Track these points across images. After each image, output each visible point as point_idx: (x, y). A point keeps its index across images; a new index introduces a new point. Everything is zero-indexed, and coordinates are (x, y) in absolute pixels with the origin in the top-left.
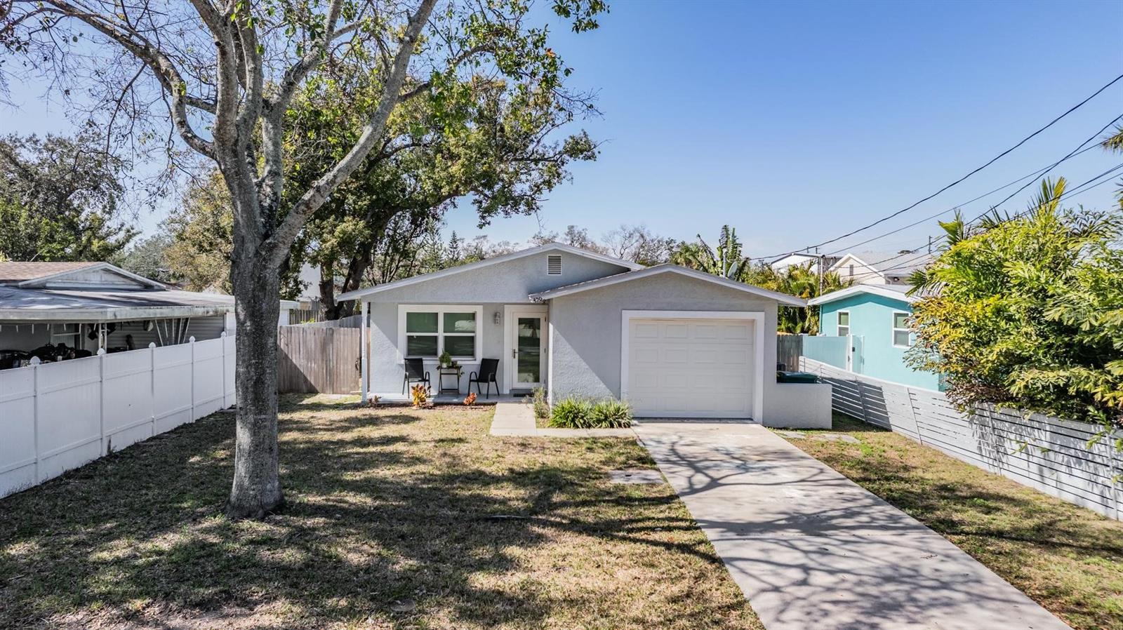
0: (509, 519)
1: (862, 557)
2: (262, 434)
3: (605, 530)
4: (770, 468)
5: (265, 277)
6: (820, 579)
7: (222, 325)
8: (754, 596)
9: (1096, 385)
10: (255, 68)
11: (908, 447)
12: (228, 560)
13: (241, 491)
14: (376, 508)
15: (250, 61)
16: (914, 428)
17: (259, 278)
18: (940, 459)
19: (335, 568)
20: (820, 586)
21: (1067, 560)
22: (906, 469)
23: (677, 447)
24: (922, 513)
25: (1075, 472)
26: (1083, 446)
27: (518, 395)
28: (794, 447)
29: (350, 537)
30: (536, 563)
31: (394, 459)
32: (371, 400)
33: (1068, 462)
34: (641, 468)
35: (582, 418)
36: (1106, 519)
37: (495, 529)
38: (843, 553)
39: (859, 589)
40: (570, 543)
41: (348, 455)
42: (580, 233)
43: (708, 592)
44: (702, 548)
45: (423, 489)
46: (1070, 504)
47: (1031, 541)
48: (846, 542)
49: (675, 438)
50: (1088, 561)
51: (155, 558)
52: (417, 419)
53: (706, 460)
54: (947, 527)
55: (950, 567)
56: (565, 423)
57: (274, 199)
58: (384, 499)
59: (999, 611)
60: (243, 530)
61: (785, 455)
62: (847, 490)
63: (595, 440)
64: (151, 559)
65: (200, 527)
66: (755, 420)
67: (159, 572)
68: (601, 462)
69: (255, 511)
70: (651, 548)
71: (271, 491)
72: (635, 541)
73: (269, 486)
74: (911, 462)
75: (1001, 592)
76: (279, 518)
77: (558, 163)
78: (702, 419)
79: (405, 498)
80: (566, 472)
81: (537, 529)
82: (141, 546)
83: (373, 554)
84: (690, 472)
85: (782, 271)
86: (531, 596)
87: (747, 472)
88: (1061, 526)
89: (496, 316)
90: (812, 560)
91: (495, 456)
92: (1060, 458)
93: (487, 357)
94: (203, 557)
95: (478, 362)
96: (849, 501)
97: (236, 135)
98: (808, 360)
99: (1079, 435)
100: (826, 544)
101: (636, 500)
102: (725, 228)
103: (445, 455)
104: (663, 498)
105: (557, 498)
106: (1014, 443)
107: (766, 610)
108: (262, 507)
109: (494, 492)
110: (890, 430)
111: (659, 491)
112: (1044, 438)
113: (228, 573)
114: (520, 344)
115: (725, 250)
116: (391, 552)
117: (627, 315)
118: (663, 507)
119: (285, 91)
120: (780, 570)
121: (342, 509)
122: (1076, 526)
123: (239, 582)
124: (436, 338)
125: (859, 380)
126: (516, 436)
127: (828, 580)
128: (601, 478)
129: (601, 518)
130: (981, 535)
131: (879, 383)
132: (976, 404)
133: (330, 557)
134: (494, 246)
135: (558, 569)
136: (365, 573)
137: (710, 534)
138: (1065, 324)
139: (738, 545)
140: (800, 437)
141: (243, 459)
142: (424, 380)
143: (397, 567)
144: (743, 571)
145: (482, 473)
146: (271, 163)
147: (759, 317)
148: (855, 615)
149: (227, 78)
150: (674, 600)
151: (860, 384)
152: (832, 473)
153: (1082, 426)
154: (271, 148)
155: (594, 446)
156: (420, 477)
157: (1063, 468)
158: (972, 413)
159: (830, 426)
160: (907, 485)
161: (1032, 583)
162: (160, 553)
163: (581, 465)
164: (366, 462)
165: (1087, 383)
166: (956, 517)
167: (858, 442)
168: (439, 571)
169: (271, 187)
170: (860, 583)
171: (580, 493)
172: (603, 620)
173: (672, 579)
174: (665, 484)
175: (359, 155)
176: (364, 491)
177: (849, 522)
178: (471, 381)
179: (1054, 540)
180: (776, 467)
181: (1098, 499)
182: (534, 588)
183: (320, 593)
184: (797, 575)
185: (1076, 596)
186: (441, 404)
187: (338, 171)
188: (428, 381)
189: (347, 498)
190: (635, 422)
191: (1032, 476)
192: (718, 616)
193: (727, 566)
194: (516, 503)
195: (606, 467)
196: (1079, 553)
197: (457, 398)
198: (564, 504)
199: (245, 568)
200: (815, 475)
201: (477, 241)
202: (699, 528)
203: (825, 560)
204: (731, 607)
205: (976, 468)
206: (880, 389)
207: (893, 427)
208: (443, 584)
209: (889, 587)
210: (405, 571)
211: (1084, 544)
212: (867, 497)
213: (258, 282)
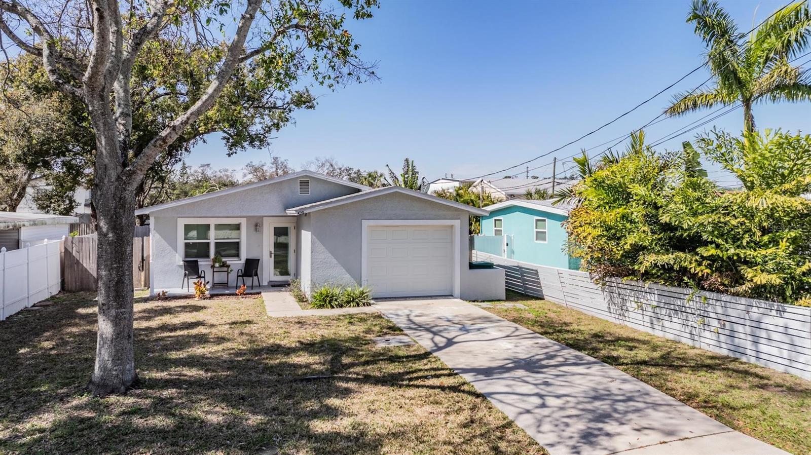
0: (319, 378)
1: (571, 385)
2: (122, 325)
3: (392, 381)
4: (482, 329)
5: (125, 197)
6: (551, 401)
7: (16, 237)
8: (516, 417)
9: (691, 263)
10: (118, 31)
11: (559, 310)
12: (108, 429)
13: (104, 372)
14: (211, 378)
15: (113, 24)
16: (562, 297)
17: (120, 198)
18: (582, 316)
19: (201, 427)
20: (555, 407)
21: (688, 376)
22: (566, 324)
23: (412, 318)
24: (593, 353)
25: (674, 320)
26: (679, 302)
27: (276, 286)
28: (490, 314)
29: (202, 402)
30: (355, 409)
31: (202, 339)
32: (159, 294)
33: (670, 313)
34: (394, 335)
35: (336, 300)
36: (693, 348)
37: (311, 387)
38: (559, 383)
39: (580, 407)
40: (371, 392)
41: (162, 339)
42: (282, 163)
43: (484, 418)
44: (466, 388)
45: (239, 361)
46: (671, 341)
47: (664, 366)
48: (558, 376)
49: (407, 312)
50: (699, 375)
51: (37, 436)
52: (204, 308)
53: (437, 326)
54: (614, 361)
55: (627, 387)
56: (323, 305)
57: (127, 135)
58: (213, 371)
59: (667, 412)
60: (112, 404)
61: (487, 319)
62: (540, 341)
63: (351, 316)
64: (35, 437)
65: (69, 405)
66: (455, 296)
67: (48, 446)
68: (363, 332)
69: (117, 388)
70: (431, 391)
71: (129, 371)
72: (418, 387)
73: (128, 367)
74: (567, 320)
75: (664, 400)
76: (138, 391)
77: (286, 109)
78: (418, 297)
79: (229, 369)
80: (342, 341)
81: (344, 385)
82: (19, 427)
83: (226, 414)
84: (431, 335)
85: (451, 191)
86: (363, 434)
87: (468, 332)
88: (674, 354)
89: (257, 226)
90: (542, 389)
91: (282, 332)
92: (664, 311)
93: (250, 257)
94: (86, 429)
95: (243, 261)
96: (545, 348)
97: (104, 83)
98: (479, 253)
99: (676, 295)
100: (545, 378)
101: (403, 357)
102: (407, 160)
103: (242, 334)
104: (420, 355)
105: (346, 360)
106: (633, 303)
107: (528, 426)
108: (123, 383)
109: (295, 359)
110: (544, 299)
111: (415, 350)
112: (654, 299)
113: (114, 440)
114: (275, 247)
115: (406, 176)
116: (240, 411)
117: (365, 223)
118: (425, 361)
119: (133, 49)
120: (525, 398)
121: (185, 381)
122: (681, 354)
123: (127, 447)
124: (208, 244)
125: (520, 265)
126: (290, 316)
127: (558, 402)
128: (369, 343)
129: (385, 373)
130: (635, 364)
131: (536, 266)
132: (607, 279)
133: (195, 419)
134: (216, 172)
135: (373, 412)
136: (227, 428)
137: (468, 377)
138: (673, 224)
139: (489, 384)
140: (489, 306)
141: (106, 346)
142: (200, 277)
143: (250, 422)
144: (501, 402)
145: (279, 346)
146: (123, 106)
147: (457, 223)
148: (586, 424)
149: (103, 37)
150: (465, 426)
151: (521, 268)
152: (523, 330)
153: (679, 290)
154: (122, 94)
155: (352, 320)
156: (231, 352)
157: (666, 318)
158: (604, 284)
159: (505, 298)
160: (573, 336)
161: (677, 392)
162: (42, 431)
163: (350, 335)
164: (181, 344)
165: (685, 262)
166: (615, 354)
167: (527, 308)
168: (285, 422)
169: (123, 125)
170: (578, 403)
171: (362, 356)
172: (422, 445)
173: (456, 411)
174: (417, 345)
175: (208, 102)
176: (195, 366)
177: (553, 362)
178: (238, 276)
179: (675, 364)
180: (485, 328)
181: (688, 336)
182: (362, 427)
183: (198, 448)
184: (537, 401)
185: (702, 397)
186: (217, 295)
187: (191, 114)
188: (204, 277)
189: (185, 372)
190: (372, 302)
191: (645, 324)
192: (499, 434)
193: (489, 399)
194: (317, 366)
195: (368, 335)
196: (693, 371)
197: (228, 290)
198: (352, 365)
199: (126, 434)
200: (514, 332)
201: (202, 168)
202: (456, 374)
203: (549, 389)
204: (504, 426)
205: (607, 321)
206: (537, 271)
207: (545, 297)
208: (292, 431)
209: (597, 404)
210: (258, 424)
211: (692, 365)
212: (555, 344)
213: (119, 202)
